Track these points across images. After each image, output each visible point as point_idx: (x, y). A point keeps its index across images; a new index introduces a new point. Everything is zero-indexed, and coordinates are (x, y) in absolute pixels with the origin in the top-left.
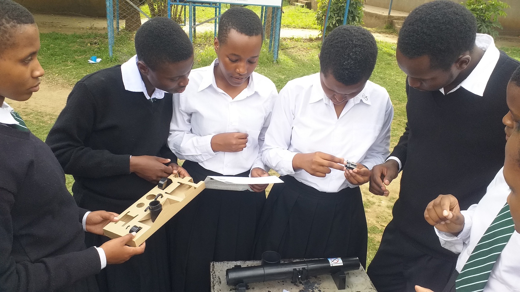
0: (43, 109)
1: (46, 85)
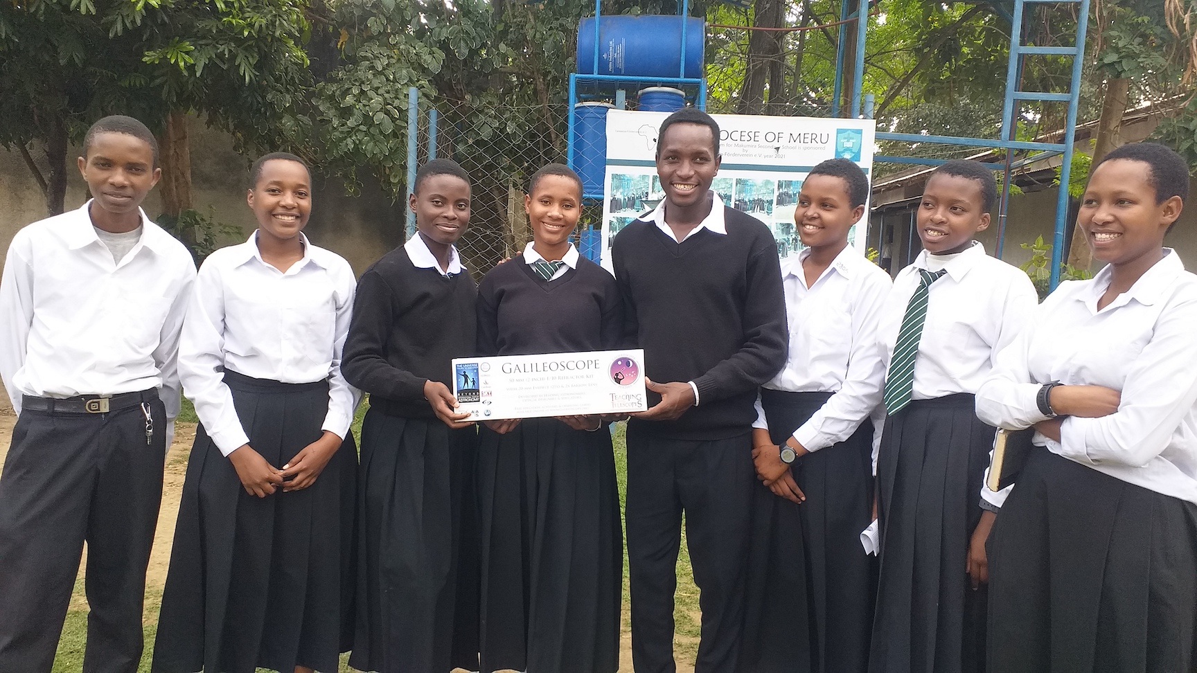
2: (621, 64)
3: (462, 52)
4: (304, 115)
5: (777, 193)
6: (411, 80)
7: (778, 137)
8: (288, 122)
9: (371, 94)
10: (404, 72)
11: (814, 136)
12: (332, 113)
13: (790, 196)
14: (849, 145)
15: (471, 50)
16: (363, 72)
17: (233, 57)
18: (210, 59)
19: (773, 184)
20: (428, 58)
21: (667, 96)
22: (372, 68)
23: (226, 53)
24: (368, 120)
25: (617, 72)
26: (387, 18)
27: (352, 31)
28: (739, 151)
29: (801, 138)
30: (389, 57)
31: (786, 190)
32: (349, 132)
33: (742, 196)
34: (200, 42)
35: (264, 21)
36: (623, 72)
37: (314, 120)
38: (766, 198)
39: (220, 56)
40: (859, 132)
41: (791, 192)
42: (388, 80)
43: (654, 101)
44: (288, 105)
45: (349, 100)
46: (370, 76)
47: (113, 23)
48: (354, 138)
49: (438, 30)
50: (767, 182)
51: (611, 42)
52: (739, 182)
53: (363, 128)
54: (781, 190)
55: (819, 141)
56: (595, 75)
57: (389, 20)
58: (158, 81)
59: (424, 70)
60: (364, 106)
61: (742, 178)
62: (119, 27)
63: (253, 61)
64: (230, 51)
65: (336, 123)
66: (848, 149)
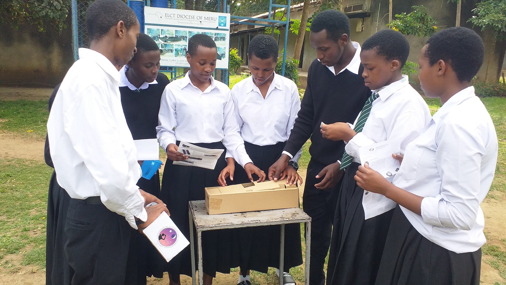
0: (23, 157)
1: (22, 140)
7: (201, 18)
14: (223, 21)
29: (208, 18)
32: (43, 8)
40: (226, 17)
55: (213, 20)
61: (190, 31)
66: (222, 23)
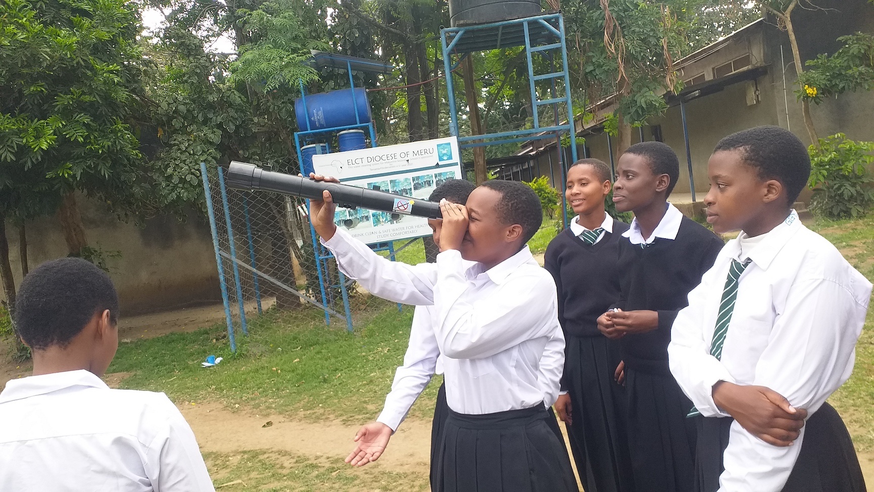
2: (323, 122)
3: (231, 128)
4: (146, 183)
5: (413, 184)
6: (203, 151)
7: (407, 154)
8: (136, 190)
9: (182, 165)
10: (199, 147)
11: (426, 151)
12: (161, 179)
13: (420, 184)
14: (445, 152)
15: (236, 126)
16: (175, 153)
17: (96, 166)
18: (83, 169)
19: (410, 179)
20: (212, 136)
21: (352, 135)
22: (179, 149)
23: (92, 164)
24: (182, 181)
25: (322, 127)
26: (183, 118)
27: (164, 127)
28: (388, 165)
29: (419, 153)
30: (189, 140)
31: (417, 182)
32: (172, 190)
33: (395, 189)
34: (77, 161)
35: (110, 143)
36: (325, 126)
37: (151, 185)
38: (408, 187)
39: (89, 167)
40: (449, 144)
41: (420, 182)
42: (190, 154)
43: (346, 138)
44: (134, 179)
45: (170, 171)
46: (179, 155)
47: (26, 162)
48: (176, 192)
49: (215, 118)
50: (406, 179)
51: (314, 111)
52: (391, 181)
53: (181, 185)
54: (415, 182)
55: (429, 153)
56: (309, 131)
57: (185, 118)
58: (56, 187)
59: (211, 143)
60: (179, 172)
61: (393, 179)
62: (29, 164)
63: (108, 165)
64: (94, 163)
65: (164, 184)
66: (444, 155)
